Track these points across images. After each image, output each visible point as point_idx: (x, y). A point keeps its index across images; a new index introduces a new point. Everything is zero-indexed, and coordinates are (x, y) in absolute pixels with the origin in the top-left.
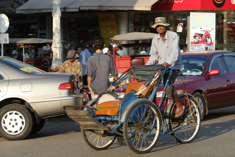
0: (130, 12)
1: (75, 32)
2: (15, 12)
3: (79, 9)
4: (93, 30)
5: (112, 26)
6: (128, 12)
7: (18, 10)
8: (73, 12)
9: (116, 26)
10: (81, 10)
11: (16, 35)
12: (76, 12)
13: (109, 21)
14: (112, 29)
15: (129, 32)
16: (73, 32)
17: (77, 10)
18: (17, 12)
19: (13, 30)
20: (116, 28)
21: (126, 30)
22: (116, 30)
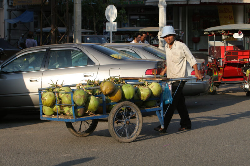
0: (246, 5)
1: (198, 22)
2: (145, 4)
3: (200, 2)
4: (214, 20)
5: (229, 17)
6: (244, 5)
7: (147, 2)
8: (195, 5)
9: (233, 17)
10: (202, 2)
11: (148, 24)
12: (198, 5)
13: (227, 12)
14: (230, 19)
15: (245, 23)
16: (196, 22)
17: (199, 3)
18: (147, 4)
19: (144, 19)
20: (233, 18)
21: (242, 20)
22: (233, 21)
